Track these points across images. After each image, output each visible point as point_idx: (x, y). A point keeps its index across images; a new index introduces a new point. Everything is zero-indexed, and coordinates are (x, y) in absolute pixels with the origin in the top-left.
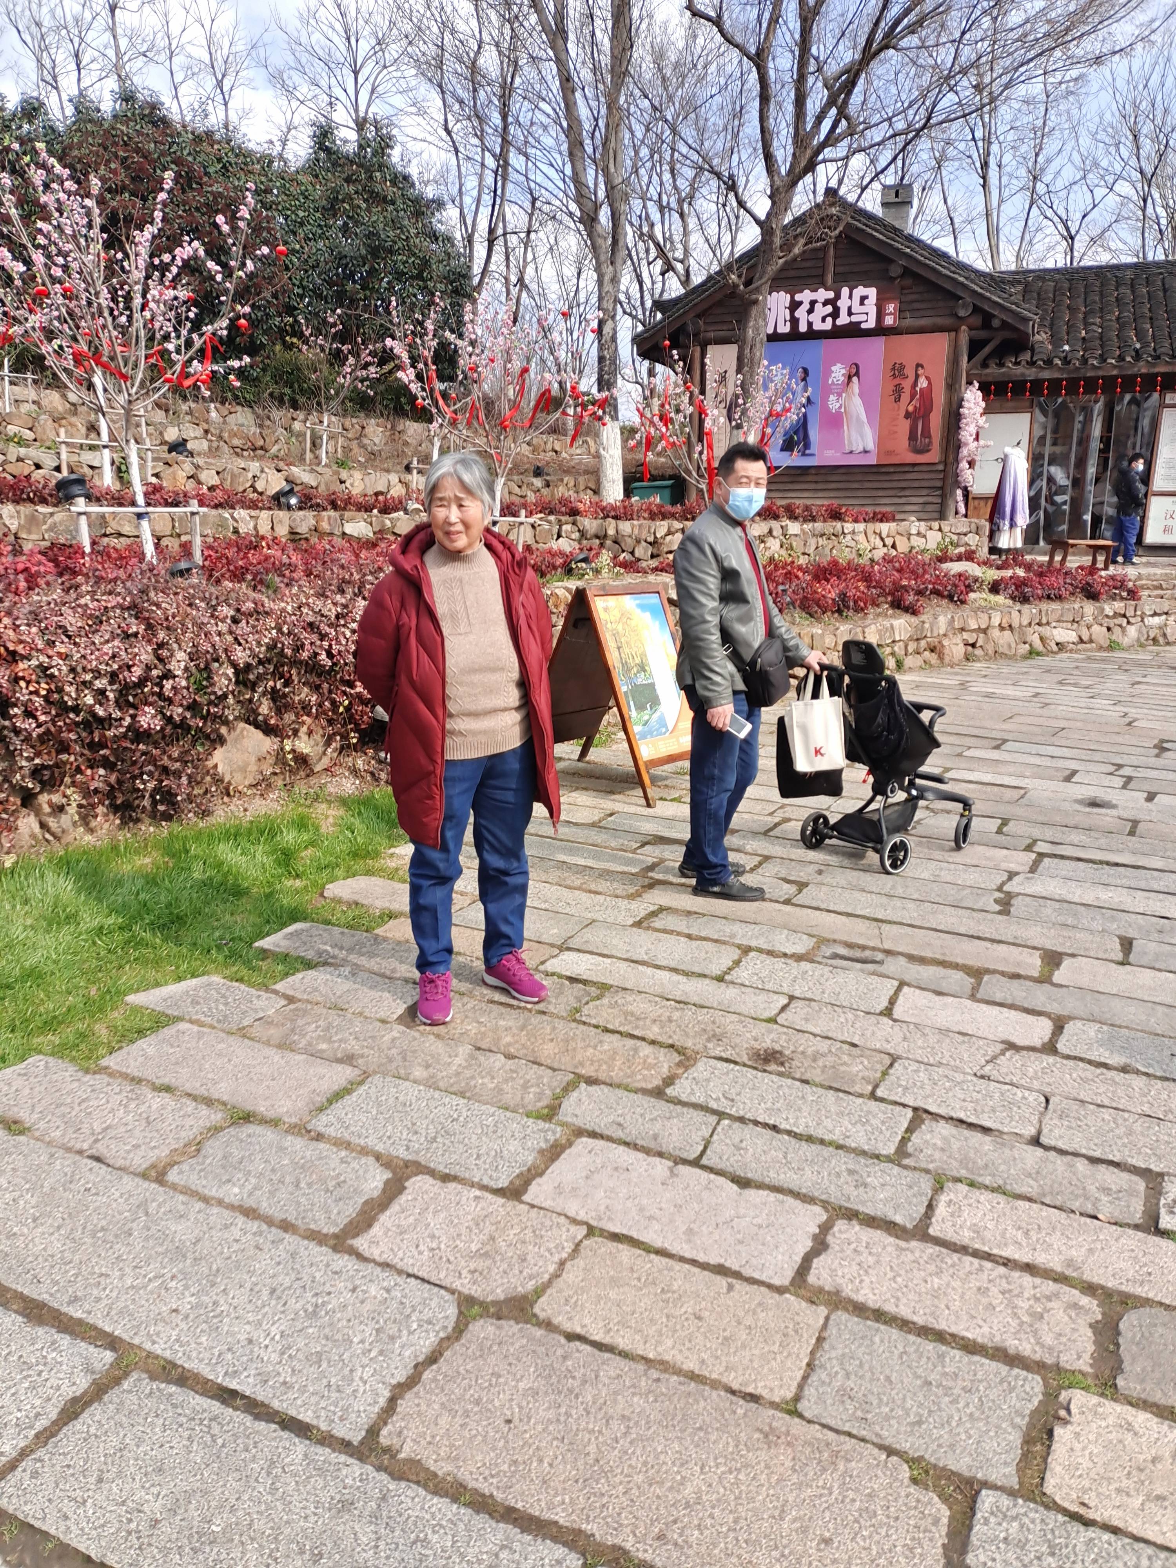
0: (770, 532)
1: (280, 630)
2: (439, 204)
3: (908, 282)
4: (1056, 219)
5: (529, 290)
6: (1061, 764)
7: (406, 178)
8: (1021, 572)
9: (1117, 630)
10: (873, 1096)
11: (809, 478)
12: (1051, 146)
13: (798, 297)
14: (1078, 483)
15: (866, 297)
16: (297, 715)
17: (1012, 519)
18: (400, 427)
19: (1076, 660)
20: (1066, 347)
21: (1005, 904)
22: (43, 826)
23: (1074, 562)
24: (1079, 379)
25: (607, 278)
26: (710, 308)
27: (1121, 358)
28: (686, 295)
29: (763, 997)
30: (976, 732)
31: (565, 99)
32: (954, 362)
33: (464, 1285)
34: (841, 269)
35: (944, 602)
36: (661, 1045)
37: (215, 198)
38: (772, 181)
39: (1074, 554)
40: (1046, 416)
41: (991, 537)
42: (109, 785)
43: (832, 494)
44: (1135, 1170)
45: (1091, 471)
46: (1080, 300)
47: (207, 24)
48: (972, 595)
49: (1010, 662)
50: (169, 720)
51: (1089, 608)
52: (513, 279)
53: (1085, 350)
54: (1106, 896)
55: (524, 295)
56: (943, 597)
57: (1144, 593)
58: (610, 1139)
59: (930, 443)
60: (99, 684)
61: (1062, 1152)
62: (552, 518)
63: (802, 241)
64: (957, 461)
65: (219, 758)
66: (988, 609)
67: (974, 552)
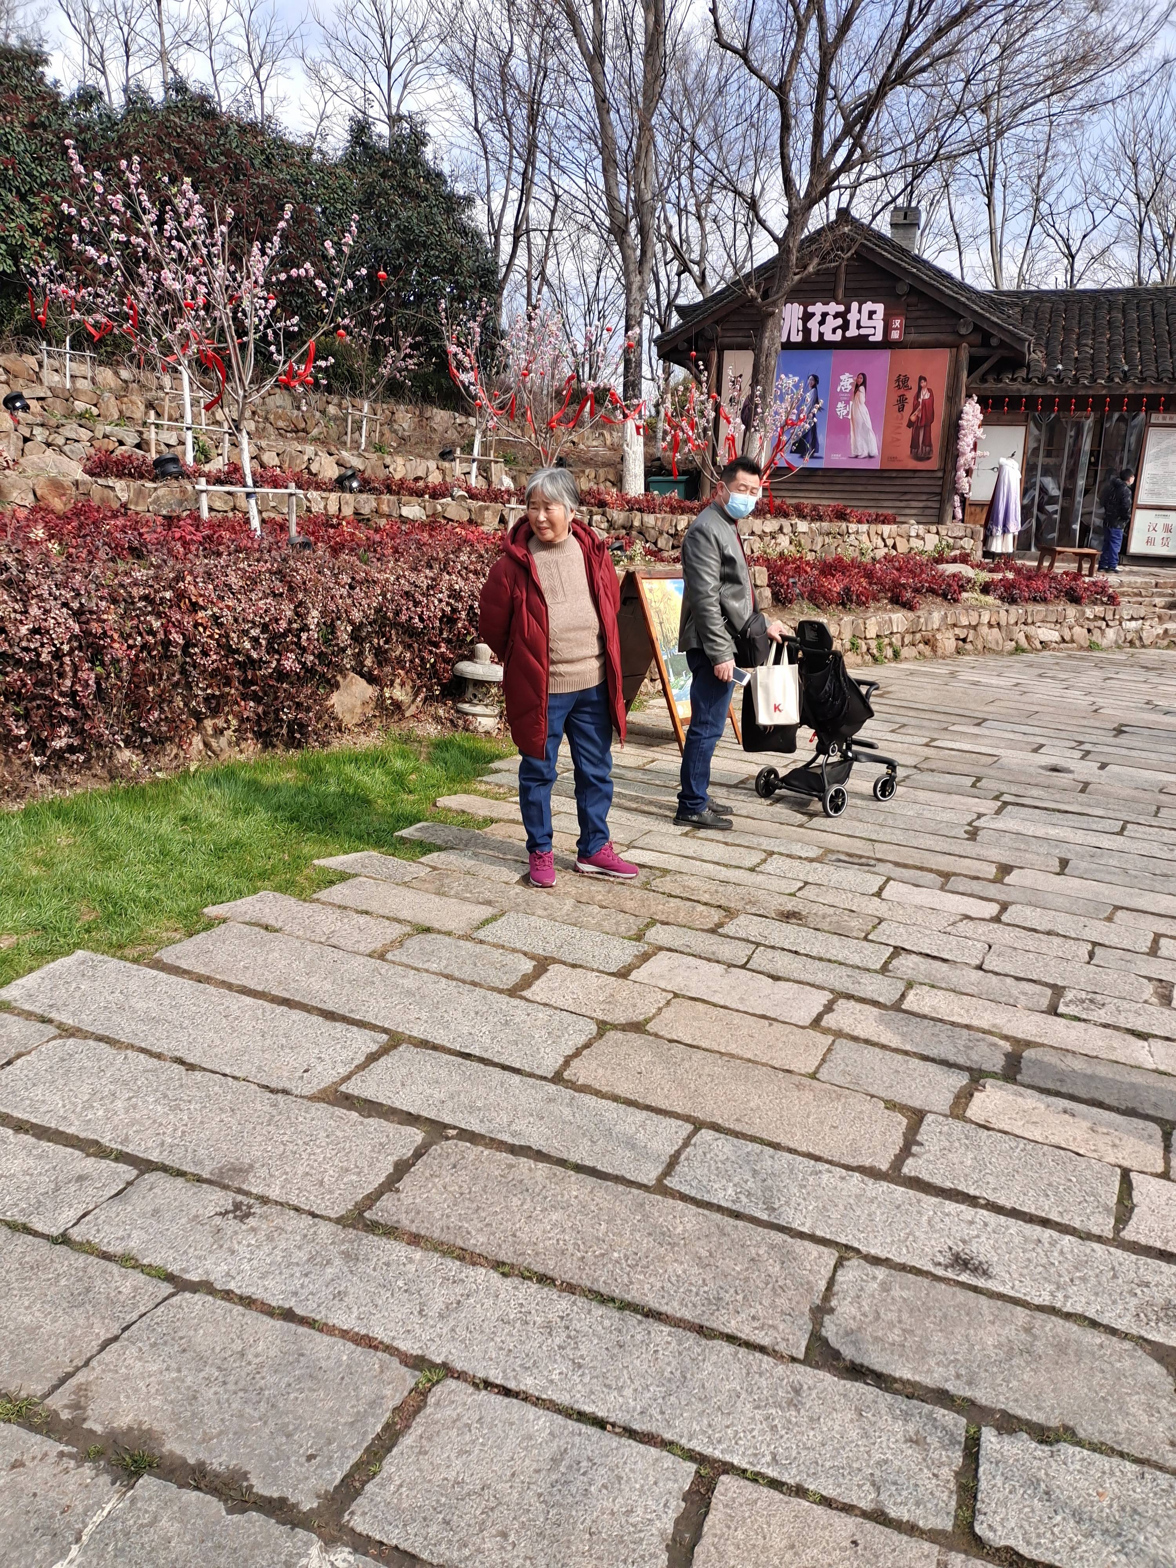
0: (781, 529)
1: (384, 596)
2: (469, 201)
3: (913, 300)
4: (1057, 237)
5: (550, 285)
6: (1031, 739)
7: (439, 175)
8: (1010, 575)
9: (1096, 632)
10: (866, 939)
11: (818, 479)
12: (1054, 171)
13: (811, 309)
14: (1068, 493)
15: (875, 312)
16: (393, 668)
17: (1005, 525)
18: (428, 414)
19: (1057, 657)
20: (1060, 367)
21: (973, 834)
22: (207, 745)
23: (1060, 568)
24: (1071, 397)
25: (635, 287)
26: (728, 315)
27: (1110, 379)
28: (706, 301)
29: (784, 881)
30: (961, 712)
31: (600, 117)
32: (955, 377)
33: (600, 1015)
34: (851, 285)
35: (939, 600)
36: (711, 906)
37: (261, 190)
38: (790, 203)
39: (1063, 561)
40: (1040, 430)
41: (985, 542)
42: (258, 715)
43: (837, 495)
44: (1046, 985)
45: (1081, 483)
46: (1075, 322)
47: (246, 14)
48: (965, 595)
49: (994, 656)
50: (304, 664)
51: (1072, 611)
52: (535, 273)
53: (1077, 370)
54: (1053, 832)
55: (545, 289)
56: (938, 595)
57: (1123, 600)
58: (682, 952)
59: (931, 451)
60: (254, 632)
61: (996, 974)
62: (584, 509)
63: (816, 261)
64: (956, 470)
65: (335, 699)
66: (979, 608)
67: (968, 555)
